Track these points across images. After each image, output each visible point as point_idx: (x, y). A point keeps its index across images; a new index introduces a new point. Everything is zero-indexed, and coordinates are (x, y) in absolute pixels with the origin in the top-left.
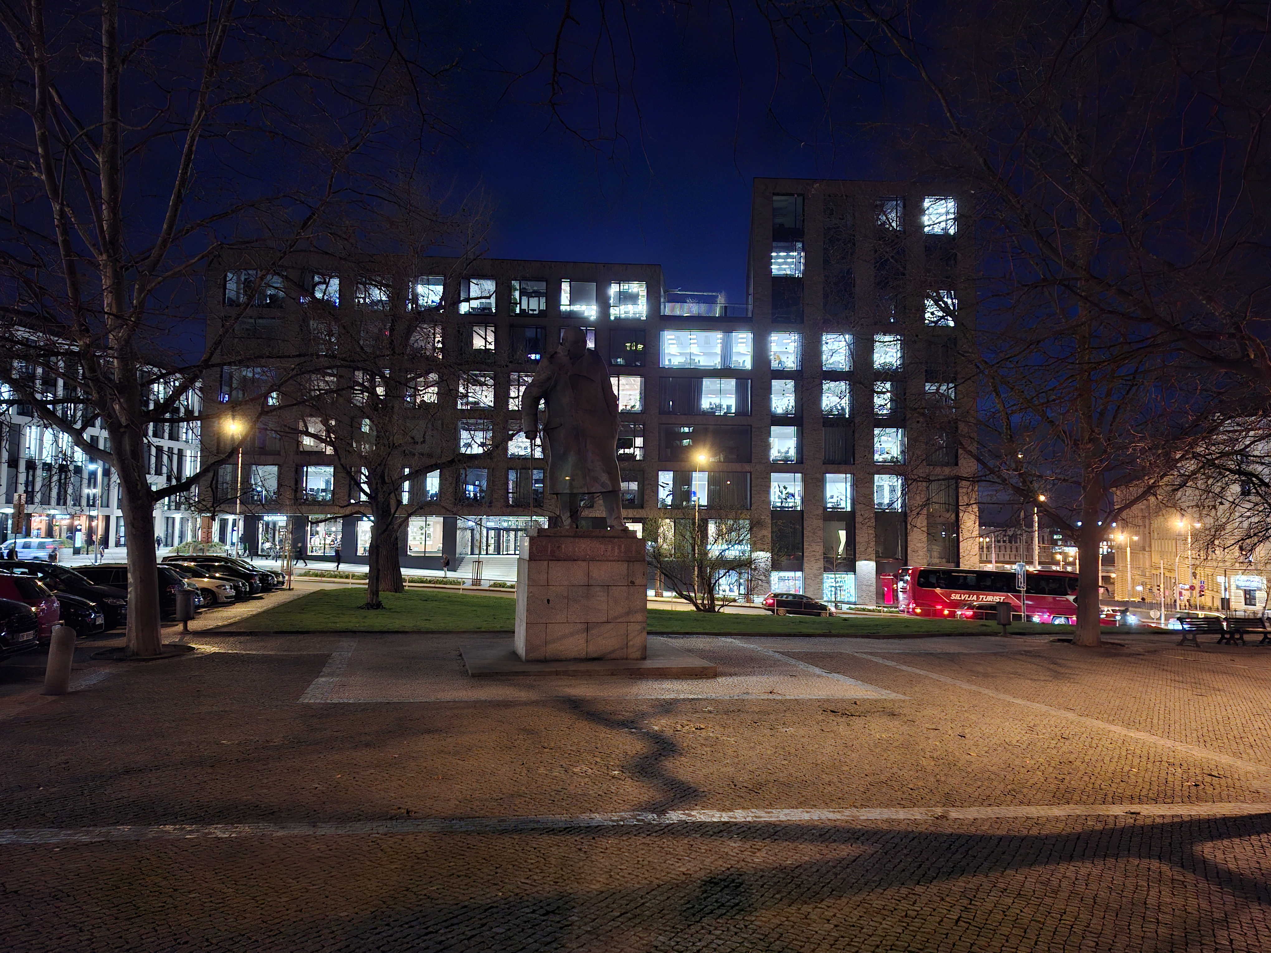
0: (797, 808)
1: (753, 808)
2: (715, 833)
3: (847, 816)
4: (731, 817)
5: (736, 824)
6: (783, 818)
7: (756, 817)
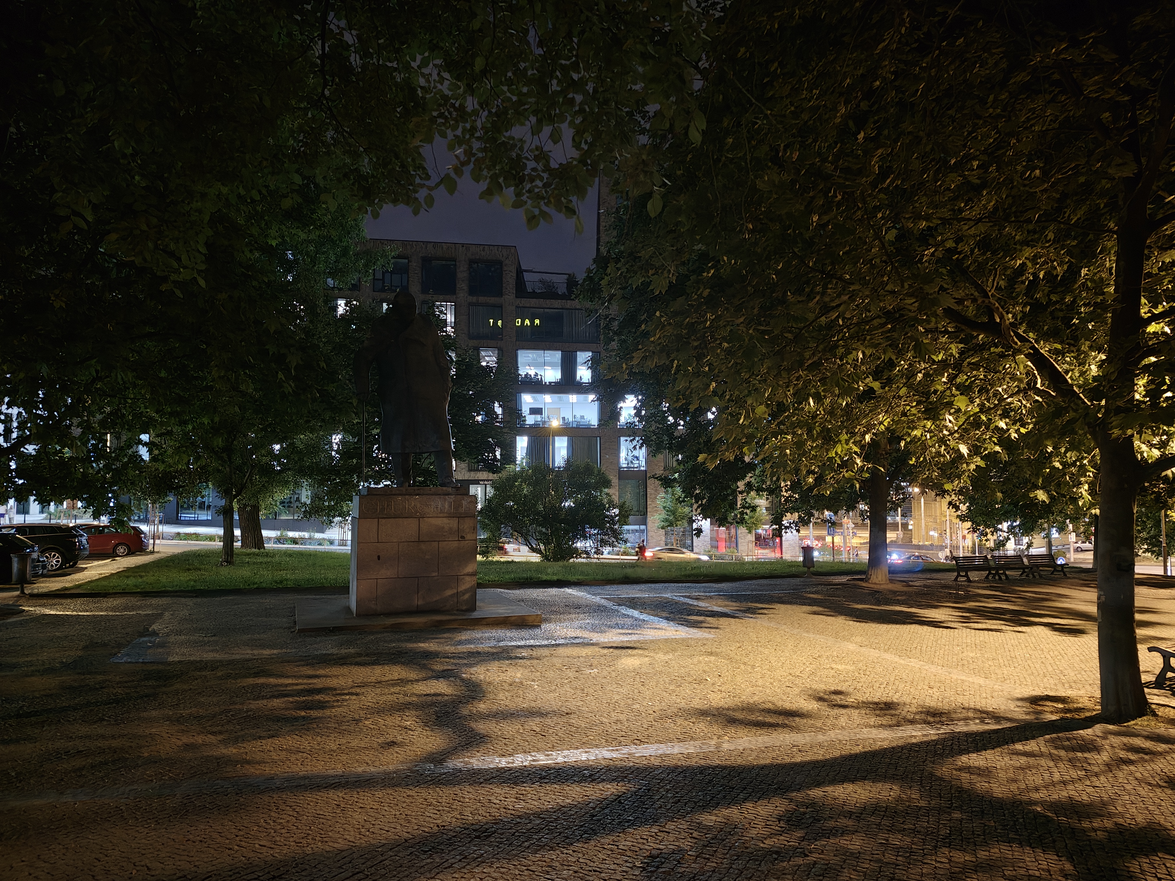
0: (577, 748)
1: (534, 751)
2: (485, 780)
3: (624, 754)
4: (509, 763)
5: (510, 769)
6: (560, 760)
7: (534, 761)
